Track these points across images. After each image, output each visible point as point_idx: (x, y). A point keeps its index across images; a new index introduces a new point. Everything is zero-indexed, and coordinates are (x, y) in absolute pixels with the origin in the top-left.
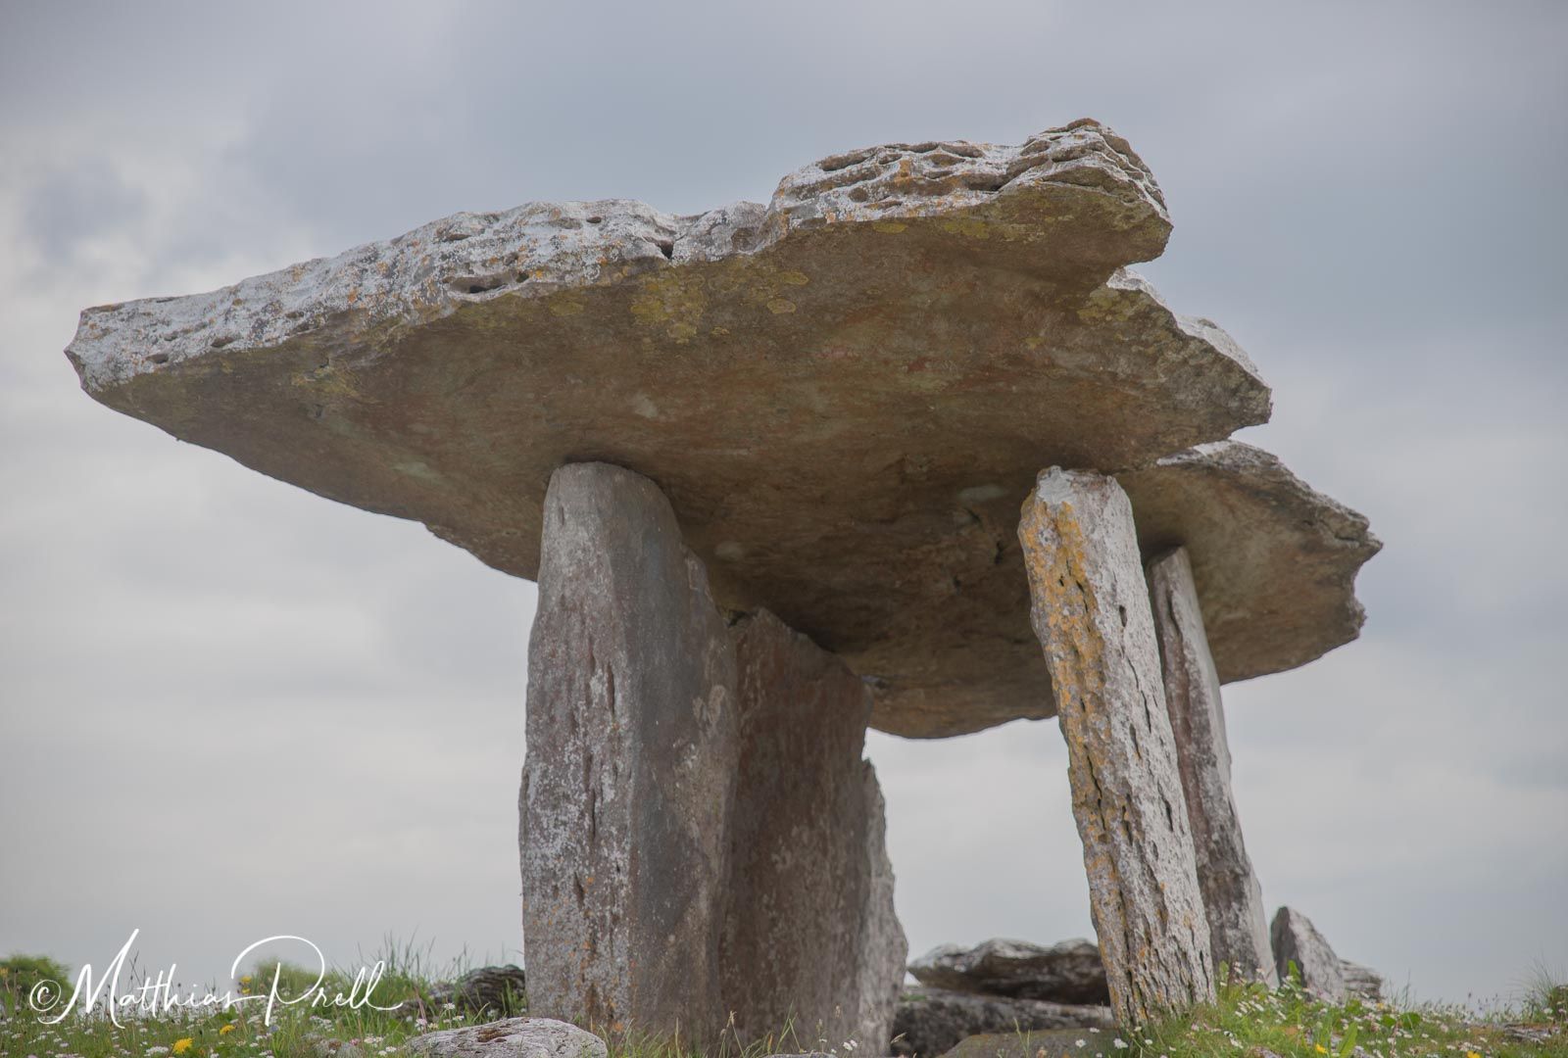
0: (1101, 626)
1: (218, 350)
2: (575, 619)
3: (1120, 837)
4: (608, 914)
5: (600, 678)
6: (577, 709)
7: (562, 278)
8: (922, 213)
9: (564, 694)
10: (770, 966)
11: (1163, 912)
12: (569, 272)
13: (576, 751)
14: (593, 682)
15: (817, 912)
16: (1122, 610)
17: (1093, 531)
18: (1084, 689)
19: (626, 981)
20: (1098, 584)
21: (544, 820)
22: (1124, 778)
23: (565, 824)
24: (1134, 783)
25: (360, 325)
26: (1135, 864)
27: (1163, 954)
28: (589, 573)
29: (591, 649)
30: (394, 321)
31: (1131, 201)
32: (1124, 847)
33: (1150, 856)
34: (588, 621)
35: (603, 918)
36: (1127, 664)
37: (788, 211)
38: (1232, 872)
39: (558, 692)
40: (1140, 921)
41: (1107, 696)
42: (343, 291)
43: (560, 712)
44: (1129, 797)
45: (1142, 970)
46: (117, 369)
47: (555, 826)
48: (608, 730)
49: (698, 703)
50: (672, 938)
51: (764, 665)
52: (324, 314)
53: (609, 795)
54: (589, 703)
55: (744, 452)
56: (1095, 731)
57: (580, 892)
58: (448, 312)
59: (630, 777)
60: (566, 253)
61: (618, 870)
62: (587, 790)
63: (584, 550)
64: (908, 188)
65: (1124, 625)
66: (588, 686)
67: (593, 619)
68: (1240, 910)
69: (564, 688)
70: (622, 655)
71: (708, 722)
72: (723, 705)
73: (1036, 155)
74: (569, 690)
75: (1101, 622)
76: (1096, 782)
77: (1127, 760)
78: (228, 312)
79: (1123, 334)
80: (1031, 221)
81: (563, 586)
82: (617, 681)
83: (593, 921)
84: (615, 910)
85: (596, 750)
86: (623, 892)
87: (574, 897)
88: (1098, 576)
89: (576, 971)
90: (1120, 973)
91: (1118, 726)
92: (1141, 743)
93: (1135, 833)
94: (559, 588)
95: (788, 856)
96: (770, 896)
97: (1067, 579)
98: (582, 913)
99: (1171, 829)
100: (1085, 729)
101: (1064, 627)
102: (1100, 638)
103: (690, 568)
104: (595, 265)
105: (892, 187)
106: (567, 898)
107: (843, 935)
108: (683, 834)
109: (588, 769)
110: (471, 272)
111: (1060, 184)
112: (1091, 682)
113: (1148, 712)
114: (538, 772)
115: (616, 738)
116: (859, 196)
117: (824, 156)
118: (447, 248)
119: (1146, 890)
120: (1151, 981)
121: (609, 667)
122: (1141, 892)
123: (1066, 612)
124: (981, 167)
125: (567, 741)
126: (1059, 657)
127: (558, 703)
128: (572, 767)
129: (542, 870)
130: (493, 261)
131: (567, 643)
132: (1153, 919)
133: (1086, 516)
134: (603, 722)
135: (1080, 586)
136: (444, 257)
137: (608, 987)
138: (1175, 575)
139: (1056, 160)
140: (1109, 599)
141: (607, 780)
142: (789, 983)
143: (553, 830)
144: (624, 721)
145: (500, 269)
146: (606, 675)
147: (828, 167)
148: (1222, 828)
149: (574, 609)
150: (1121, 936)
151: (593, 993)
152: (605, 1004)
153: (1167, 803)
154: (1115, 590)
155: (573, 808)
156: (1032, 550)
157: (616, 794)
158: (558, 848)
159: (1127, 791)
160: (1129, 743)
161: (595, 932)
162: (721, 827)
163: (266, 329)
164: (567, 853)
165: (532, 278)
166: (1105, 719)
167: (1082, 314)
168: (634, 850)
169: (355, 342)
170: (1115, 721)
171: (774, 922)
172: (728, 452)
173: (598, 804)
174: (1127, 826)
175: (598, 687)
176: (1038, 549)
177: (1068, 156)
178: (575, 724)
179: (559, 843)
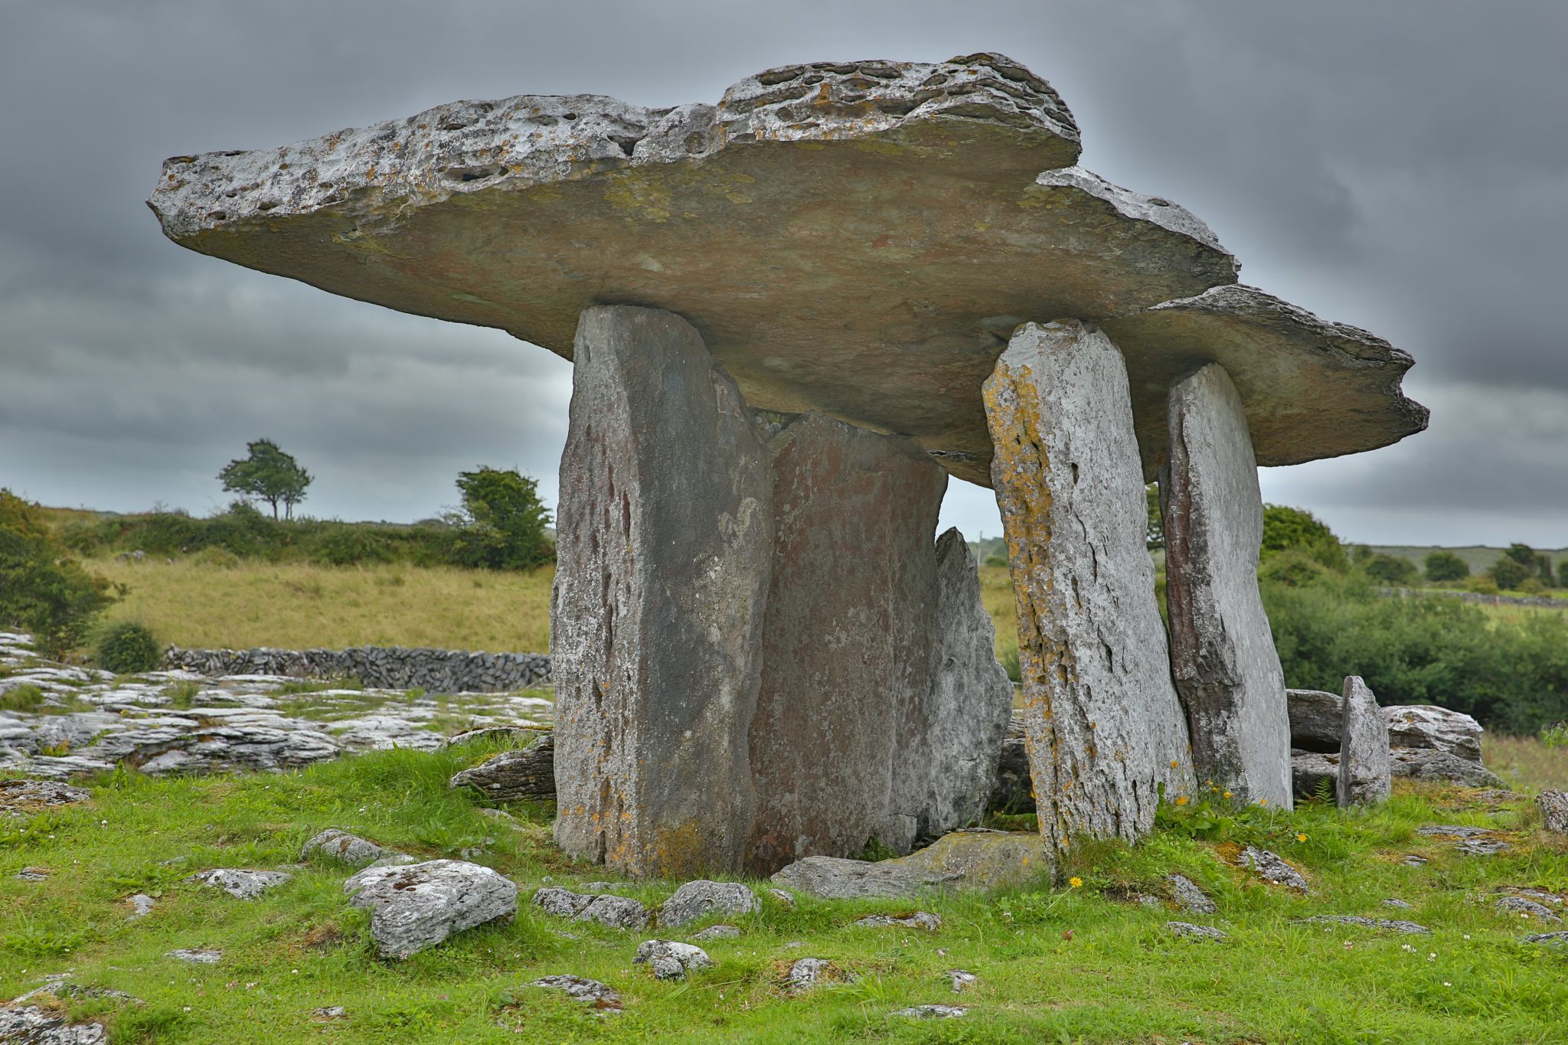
0: (1051, 484)
1: (264, 213)
2: (598, 448)
3: (1056, 680)
4: (620, 717)
5: (617, 506)
6: (598, 531)
7: (537, 173)
8: (836, 136)
9: (587, 517)
10: (822, 735)
11: (1092, 750)
12: (542, 168)
13: (596, 570)
14: (612, 508)
15: (877, 683)
16: (1075, 467)
17: (1050, 393)
18: (1032, 543)
19: (634, 777)
20: (1051, 444)
21: (569, 628)
22: (1062, 626)
23: (586, 633)
24: (1071, 631)
25: (377, 200)
26: (1068, 706)
27: (1088, 787)
28: (610, 407)
29: (610, 477)
30: (404, 199)
31: (1027, 127)
32: (1058, 689)
33: (1082, 698)
34: (608, 452)
35: (616, 719)
36: (1074, 519)
37: (726, 124)
38: (1220, 683)
39: (582, 515)
40: (1068, 758)
41: (1052, 549)
42: (363, 169)
43: (584, 532)
44: (1066, 643)
45: (1067, 802)
47: (578, 635)
48: (623, 552)
49: (724, 518)
50: (688, 734)
51: (815, 464)
52: (347, 189)
53: (623, 611)
54: (607, 526)
55: (755, 295)
56: (1038, 582)
57: (598, 695)
58: (444, 198)
59: (640, 596)
60: (540, 151)
61: (629, 678)
62: (605, 605)
63: (606, 386)
64: (827, 110)
65: (1076, 481)
66: (607, 511)
67: (612, 450)
68: (1228, 718)
69: (587, 511)
70: (636, 485)
71: (734, 534)
72: (753, 515)
73: (934, 87)
74: (592, 514)
75: (1052, 480)
76: (1038, 628)
77: (1066, 609)
78: (275, 176)
79: (1066, 218)
80: (935, 145)
81: (589, 417)
82: (632, 508)
83: (608, 722)
84: (626, 713)
85: (613, 569)
86: (632, 699)
87: (593, 699)
88: (1051, 436)
89: (592, 765)
90: (1048, 803)
91: (1061, 578)
92: (1082, 593)
93: (1069, 676)
94: (586, 418)
95: (843, 636)
96: (823, 674)
97: (1023, 438)
98: (599, 714)
99: (1111, 670)
100: (1030, 580)
101: (1017, 483)
102: (1049, 495)
103: (719, 393)
104: (566, 162)
105: (813, 108)
106: (587, 699)
107: (912, 699)
108: (702, 639)
109: (606, 586)
110: (463, 162)
111: (953, 118)
112: (1039, 535)
113: (1095, 562)
114: (565, 586)
115: (629, 560)
116: (784, 114)
117: (761, 70)
118: (445, 136)
119: (1077, 729)
120: (1074, 812)
121: (625, 495)
122: (1072, 731)
123: (1020, 469)
124: (894, 91)
125: (589, 560)
126: (1010, 511)
127: (582, 525)
128: (593, 584)
129: (568, 673)
130: (483, 151)
131: (591, 470)
132: (1080, 755)
133: (1045, 378)
134: (618, 545)
135: (1035, 445)
136: (441, 146)
137: (619, 781)
138: (1190, 397)
139: (951, 94)
140: (1061, 457)
141: (622, 597)
142: (844, 748)
143: (576, 638)
144: (636, 545)
145: (487, 160)
146: (622, 503)
147: (767, 79)
148: (1210, 644)
149: (597, 440)
150: (1051, 770)
151: (606, 785)
152: (616, 796)
153: (1107, 647)
154: (1068, 449)
155: (593, 621)
156: (992, 410)
157: (628, 611)
158: (580, 655)
159: (1063, 638)
160: (1069, 593)
161: (610, 731)
162: (747, 628)
163: (303, 197)
164: (588, 659)
165: (512, 173)
166: (1048, 570)
167: (1022, 204)
168: (643, 661)
169: (375, 215)
170: (1058, 574)
171: (826, 696)
172: (741, 295)
173: (614, 618)
174: (1064, 669)
175: (616, 513)
176: (998, 409)
177: (961, 90)
178: (596, 545)
179: (581, 649)
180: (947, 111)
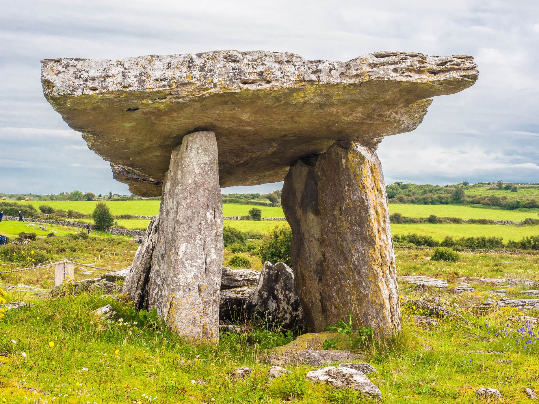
1: (125, 90)
2: (200, 189)
3: (389, 276)
4: (211, 300)
5: (211, 213)
6: (201, 224)
7: (283, 84)
8: (419, 81)
9: (196, 218)
12: (285, 82)
13: (201, 240)
14: (208, 214)
16: (386, 198)
18: (379, 226)
20: (383, 189)
21: (186, 264)
22: (392, 256)
23: (194, 266)
25: (190, 88)
26: (394, 285)
28: (207, 173)
29: (207, 202)
32: (391, 280)
34: (206, 191)
37: (369, 72)
39: (193, 217)
41: (386, 228)
42: (185, 75)
43: (194, 224)
44: (391, 262)
46: (74, 90)
48: (214, 232)
53: (214, 256)
54: (206, 222)
56: (383, 240)
57: (200, 290)
60: (286, 75)
61: (216, 284)
62: (204, 254)
63: (205, 164)
64: (410, 71)
66: (206, 215)
67: (209, 190)
69: (196, 215)
74: (198, 216)
76: (382, 257)
81: (195, 177)
82: (217, 214)
83: (205, 302)
84: (214, 298)
85: (208, 239)
87: (198, 293)
88: (383, 187)
89: (198, 321)
93: (393, 274)
94: (193, 177)
97: (375, 187)
98: (201, 299)
100: (380, 239)
101: (374, 204)
102: (384, 208)
105: (407, 70)
106: (195, 293)
109: (204, 246)
110: (246, 76)
111: (464, 78)
112: (382, 223)
114: (184, 247)
115: (217, 235)
116: (395, 71)
121: (214, 209)
123: (375, 199)
124: (432, 66)
125: (196, 236)
126: (373, 214)
127: (193, 221)
128: (198, 245)
129: (185, 283)
130: (252, 73)
131: (198, 199)
134: (212, 229)
135: (378, 190)
137: (212, 326)
139: (464, 70)
140: (385, 194)
141: (213, 251)
143: (190, 268)
144: (220, 229)
145: (256, 77)
146: (213, 212)
147: (378, 56)
149: (200, 186)
152: (210, 332)
154: (385, 191)
155: (199, 261)
157: (217, 256)
158: (193, 275)
159: (391, 260)
161: (206, 306)
163: (146, 84)
164: (196, 277)
165: (273, 83)
166: (386, 236)
170: (389, 237)
173: (208, 259)
174: (390, 272)
175: (210, 216)
176: (367, 177)
178: (200, 229)
179: (193, 273)
180: (463, 76)
